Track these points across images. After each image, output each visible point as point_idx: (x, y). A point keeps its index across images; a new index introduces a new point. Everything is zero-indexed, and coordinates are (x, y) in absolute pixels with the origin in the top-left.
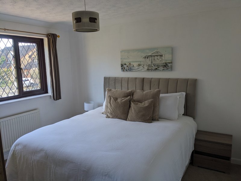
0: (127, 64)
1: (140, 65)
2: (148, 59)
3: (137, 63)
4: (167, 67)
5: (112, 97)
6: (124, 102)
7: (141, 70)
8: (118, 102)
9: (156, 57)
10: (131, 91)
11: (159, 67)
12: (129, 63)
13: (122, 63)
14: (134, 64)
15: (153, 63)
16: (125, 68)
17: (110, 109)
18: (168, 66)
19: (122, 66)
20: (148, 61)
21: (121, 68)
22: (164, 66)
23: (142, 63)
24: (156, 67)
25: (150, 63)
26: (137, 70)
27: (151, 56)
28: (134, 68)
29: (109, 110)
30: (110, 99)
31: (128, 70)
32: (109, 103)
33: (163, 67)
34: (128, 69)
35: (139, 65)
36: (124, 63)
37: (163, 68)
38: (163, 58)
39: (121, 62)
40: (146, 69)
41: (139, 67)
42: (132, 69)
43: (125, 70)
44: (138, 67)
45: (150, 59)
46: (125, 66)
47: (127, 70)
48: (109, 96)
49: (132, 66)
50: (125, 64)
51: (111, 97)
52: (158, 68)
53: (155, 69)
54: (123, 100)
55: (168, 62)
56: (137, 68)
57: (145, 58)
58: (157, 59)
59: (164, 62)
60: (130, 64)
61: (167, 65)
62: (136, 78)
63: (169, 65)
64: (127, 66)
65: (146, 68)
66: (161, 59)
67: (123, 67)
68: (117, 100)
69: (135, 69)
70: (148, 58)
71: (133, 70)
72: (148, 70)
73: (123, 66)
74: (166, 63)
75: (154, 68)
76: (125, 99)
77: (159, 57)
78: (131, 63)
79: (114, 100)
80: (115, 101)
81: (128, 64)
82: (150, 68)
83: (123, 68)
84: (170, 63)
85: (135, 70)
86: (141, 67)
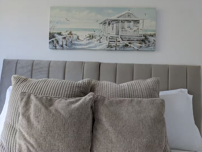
0: (63, 33)
1: (93, 37)
2: (111, 25)
3: (87, 33)
4: (148, 44)
5: (32, 97)
6: (78, 109)
7: (95, 47)
8: (56, 110)
9: (126, 24)
10: (89, 83)
11: (132, 42)
12: (68, 32)
13: (52, 32)
14: (79, 33)
15: (120, 34)
16: (57, 42)
17: (25, 139)
18: (149, 42)
19: (52, 36)
20: (111, 31)
21: (49, 41)
22: (142, 40)
23: (97, 33)
24: (127, 43)
25: (113, 34)
26: (85, 47)
27: (117, 21)
28: (80, 43)
29: (23, 143)
30: (27, 103)
31: (64, 46)
32: (23, 115)
33: (140, 43)
34: (64, 43)
35: (91, 37)
36: (57, 32)
37: (140, 45)
38: (140, 26)
39: (50, 29)
40: (105, 45)
41: (90, 41)
42: (74, 44)
43: (57, 45)
44: (88, 41)
45: (115, 27)
46: (59, 38)
47: (62, 46)
48: (23, 94)
49: (75, 37)
50: (60, 34)
51: (29, 97)
52: (130, 43)
53: (124, 46)
54: (73, 103)
55: (149, 33)
56: (85, 42)
57: (105, 23)
58: (129, 27)
59: (141, 33)
60: (71, 33)
61: (146, 38)
62: (82, 63)
63: (151, 39)
64: (65, 38)
65: (105, 43)
66: (136, 28)
67: (54, 39)
68: (51, 105)
69: (81, 45)
70: (109, 24)
71: (78, 47)
72: (109, 46)
73: (54, 37)
74: (145, 36)
75: (122, 43)
76: (77, 101)
77: (132, 24)
78: (73, 32)
79: (40, 105)
80: (47, 108)
81: (66, 33)
82: (113, 44)
83: (53, 41)
84: (152, 36)
85: (80, 47)
86: (95, 42)
